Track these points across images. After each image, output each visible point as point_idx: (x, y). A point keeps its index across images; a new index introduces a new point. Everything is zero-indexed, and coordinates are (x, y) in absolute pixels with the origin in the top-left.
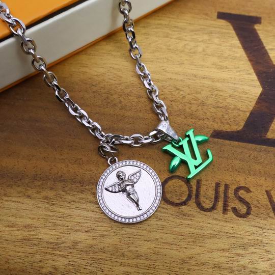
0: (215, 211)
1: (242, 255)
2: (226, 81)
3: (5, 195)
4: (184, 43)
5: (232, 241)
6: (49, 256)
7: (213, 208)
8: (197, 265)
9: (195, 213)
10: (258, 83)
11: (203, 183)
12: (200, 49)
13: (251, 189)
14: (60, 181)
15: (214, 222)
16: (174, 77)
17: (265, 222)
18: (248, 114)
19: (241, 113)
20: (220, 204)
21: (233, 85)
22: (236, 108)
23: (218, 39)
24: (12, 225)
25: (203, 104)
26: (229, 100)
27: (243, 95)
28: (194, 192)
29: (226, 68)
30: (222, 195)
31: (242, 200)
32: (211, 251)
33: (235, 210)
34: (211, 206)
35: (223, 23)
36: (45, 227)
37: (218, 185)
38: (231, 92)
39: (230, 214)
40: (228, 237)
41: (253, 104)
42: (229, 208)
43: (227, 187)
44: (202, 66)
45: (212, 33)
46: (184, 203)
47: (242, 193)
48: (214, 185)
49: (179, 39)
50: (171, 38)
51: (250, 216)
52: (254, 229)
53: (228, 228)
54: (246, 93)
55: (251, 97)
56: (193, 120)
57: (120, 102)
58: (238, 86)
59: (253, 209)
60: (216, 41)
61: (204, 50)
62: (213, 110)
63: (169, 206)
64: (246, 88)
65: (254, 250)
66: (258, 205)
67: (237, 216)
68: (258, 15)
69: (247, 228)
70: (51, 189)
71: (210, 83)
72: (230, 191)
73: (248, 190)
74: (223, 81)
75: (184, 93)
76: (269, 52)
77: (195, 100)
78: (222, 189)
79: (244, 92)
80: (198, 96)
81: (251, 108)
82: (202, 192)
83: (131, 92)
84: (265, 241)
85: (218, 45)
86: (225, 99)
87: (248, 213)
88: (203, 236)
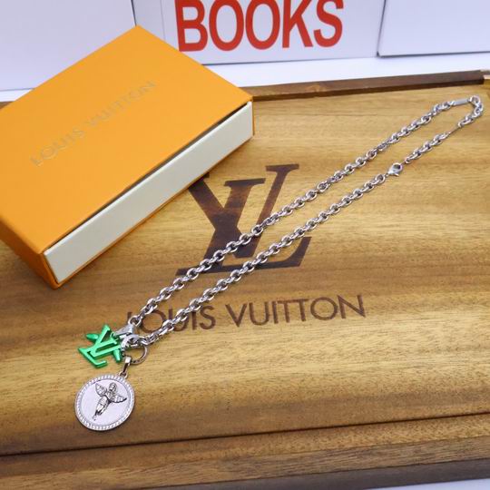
0: (186, 329)
1: (211, 356)
2: (184, 229)
3: (7, 358)
5: (204, 347)
6: (52, 394)
7: (184, 327)
8: (176, 370)
10: (211, 225)
13: (214, 307)
14: (53, 336)
15: (187, 337)
17: (227, 328)
18: (205, 251)
19: (200, 252)
20: (190, 324)
21: (190, 231)
22: (195, 249)
24: (18, 378)
25: (167, 251)
26: (188, 244)
27: (200, 237)
29: (183, 218)
31: (207, 316)
32: (187, 358)
33: (202, 325)
36: (46, 373)
38: (189, 237)
39: (199, 329)
40: (199, 346)
41: (209, 242)
42: (198, 324)
47: (207, 312)
51: (215, 327)
52: (218, 335)
53: (199, 339)
54: (203, 235)
55: (207, 237)
56: (160, 266)
58: (194, 231)
59: (217, 320)
62: (176, 254)
64: (201, 231)
65: (221, 350)
66: (220, 317)
67: (204, 329)
69: (213, 336)
70: (46, 344)
71: (171, 233)
73: (211, 308)
74: (182, 229)
75: (149, 246)
76: (218, 199)
77: (160, 249)
80: (162, 245)
81: (207, 246)
84: (228, 341)
86: (185, 244)
87: (213, 325)
88: (179, 349)
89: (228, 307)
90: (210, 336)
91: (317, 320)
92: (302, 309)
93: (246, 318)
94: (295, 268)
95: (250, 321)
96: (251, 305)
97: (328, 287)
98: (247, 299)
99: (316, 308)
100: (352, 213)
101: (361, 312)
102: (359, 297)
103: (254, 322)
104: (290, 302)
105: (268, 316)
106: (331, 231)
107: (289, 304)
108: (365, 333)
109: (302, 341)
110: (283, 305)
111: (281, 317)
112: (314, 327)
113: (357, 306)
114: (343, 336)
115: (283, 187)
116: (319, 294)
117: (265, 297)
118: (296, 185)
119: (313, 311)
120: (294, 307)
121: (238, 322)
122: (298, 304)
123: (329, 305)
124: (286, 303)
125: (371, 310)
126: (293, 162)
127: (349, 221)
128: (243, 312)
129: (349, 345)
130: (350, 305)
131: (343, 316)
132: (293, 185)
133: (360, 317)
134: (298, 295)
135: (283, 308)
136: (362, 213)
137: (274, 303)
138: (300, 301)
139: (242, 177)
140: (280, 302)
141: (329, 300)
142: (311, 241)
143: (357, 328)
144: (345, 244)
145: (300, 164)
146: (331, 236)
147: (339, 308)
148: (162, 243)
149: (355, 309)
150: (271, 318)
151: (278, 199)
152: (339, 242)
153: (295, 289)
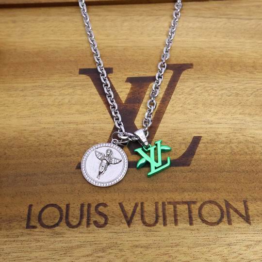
0: (81, 227)
1: (102, 257)
2: (87, 123)
4: (54, 98)
5: (94, 247)
7: (79, 224)
9: (66, 231)
11: (71, 206)
12: (67, 101)
13: (108, 204)
15: (81, 235)
16: (47, 126)
17: (118, 228)
20: (85, 220)
21: (92, 125)
23: (80, 91)
25: (70, 144)
26: (90, 137)
27: (101, 132)
28: (64, 215)
29: (87, 112)
30: (85, 213)
31: (101, 214)
33: (96, 223)
34: (77, 223)
35: (84, 77)
37: (82, 206)
38: (91, 131)
39: (93, 227)
40: (91, 245)
42: (92, 222)
43: (89, 205)
44: (68, 114)
45: (75, 86)
46: (57, 225)
47: (101, 209)
48: (79, 206)
49: (50, 95)
50: (44, 96)
51: (107, 225)
53: (90, 237)
54: (103, 129)
55: (106, 132)
56: (63, 158)
57: (5, 154)
58: (96, 125)
59: (110, 219)
60: (79, 92)
61: (69, 102)
62: (78, 147)
63: (45, 230)
64: (102, 125)
65: (111, 251)
66: (113, 215)
67: (97, 227)
68: (111, 67)
69: (105, 235)
71: (75, 126)
72: (92, 209)
73: (105, 205)
74: (85, 123)
75: (54, 138)
76: (119, 94)
77: (64, 142)
78: (86, 208)
79: (102, 129)
80: (66, 138)
82: (70, 214)
83: (13, 144)
84: (119, 242)
85: (80, 95)
86: (86, 137)
87: (106, 223)
88: (72, 248)
89: (121, 205)
90: (103, 235)
91: (204, 225)
92: (190, 212)
93: (137, 218)
94: (186, 168)
95: (141, 221)
96: (142, 204)
97: (215, 190)
98: (139, 197)
99: (204, 212)
100: (240, 114)
101: (247, 219)
102: (245, 202)
103: (144, 223)
104: (178, 203)
105: (157, 217)
106: (220, 131)
107: (178, 206)
108: (250, 243)
109: (189, 247)
110: (172, 206)
111: (170, 219)
112: (201, 233)
113: (243, 212)
114: (229, 245)
115: (177, 85)
116: (207, 196)
117: (156, 197)
118: (190, 83)
119: (200, 215)
120: (182, 209)
121: (129, 223)
122: (186, 206)
123: (216, 210)
124: (175, 204)
125: (257, 218)
126: (188, 61)
127: (237, 122)
128: (134, 212)
129: (235, 255)
130: (236, 211)
131: (230, 223)
132: (187, 84)
133: (246, 225)
134: (187, 197)
135: (173, 210)
136: (250, 114)
137: (163, 204)
138: (189, 203)
139: (142, 74)
140: (170, 203)
141: (216, 204)
142: (201, 141)
143: (243, 237)
144: (233, 145)
145: (194, 64)
146: (220, 136)
147: (225, 213)
148: (67, 135)
149: (241, 215)
150: (161, 220)
151: (173, 97)
152: (227, 143)
153: (184, 190)
